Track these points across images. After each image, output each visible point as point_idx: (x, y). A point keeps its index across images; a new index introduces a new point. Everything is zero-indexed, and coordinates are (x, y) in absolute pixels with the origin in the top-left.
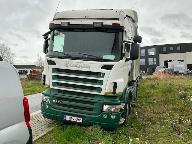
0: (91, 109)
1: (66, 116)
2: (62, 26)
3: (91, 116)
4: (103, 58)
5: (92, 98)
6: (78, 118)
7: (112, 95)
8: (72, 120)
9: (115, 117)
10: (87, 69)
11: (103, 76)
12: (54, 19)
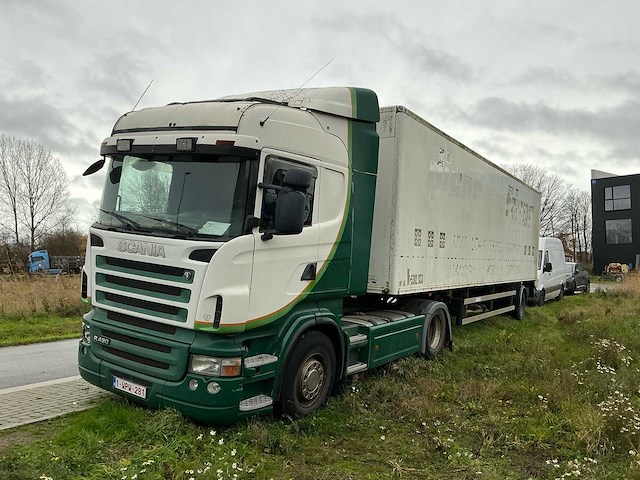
0: (165, 365)
1: (117, 379)
2: (119, 149)
3: (163, 382)
4: (200, 231)
5: (169, 336)
6: (138, 387)
7: (211, 329)
8: (127, 390)
9: (218, 390)
10: (160, 258)
11: (190, 279)
12: (114, 132)
